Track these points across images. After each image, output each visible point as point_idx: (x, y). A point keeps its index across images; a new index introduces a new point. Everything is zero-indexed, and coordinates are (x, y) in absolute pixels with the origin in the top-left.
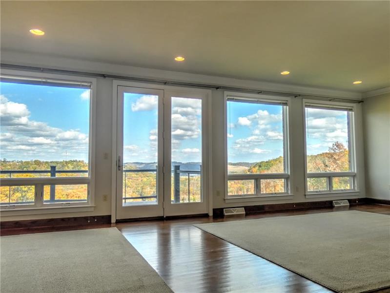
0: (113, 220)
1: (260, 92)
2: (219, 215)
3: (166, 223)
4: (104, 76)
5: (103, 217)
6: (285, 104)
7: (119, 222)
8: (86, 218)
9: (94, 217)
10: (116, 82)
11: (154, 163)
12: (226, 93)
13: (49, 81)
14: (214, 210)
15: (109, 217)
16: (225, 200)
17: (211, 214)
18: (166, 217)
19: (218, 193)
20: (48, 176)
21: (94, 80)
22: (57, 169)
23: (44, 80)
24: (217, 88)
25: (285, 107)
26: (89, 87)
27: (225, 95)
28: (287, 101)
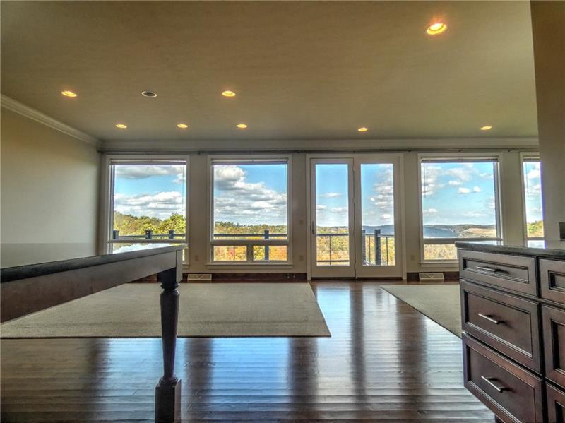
0: (309, 278)
1: (461, 150)
2: (413, 278)
3: (358, 284)
4: (298, 151)
5: (300, 274)
6: (496, 160)
7: (314, 279)
8: (286, 275)
9: (293, 274)
10: (308, 156)
11: (344, 227)
12: (420, 155)
13: (255, 160)
14: (408, 273)
15: (306, 274)
16: (420, 264)
17: (405, 278)
18: (358, 278)
19: (413, 258)
20: (263, 238)
21: (290, 156)
22: (270, 233)
23: (251, 160)
24: (410, 151)
25: (495, 163)
26: (286, 162)
27: (419, 158)
28: (498, 156)
